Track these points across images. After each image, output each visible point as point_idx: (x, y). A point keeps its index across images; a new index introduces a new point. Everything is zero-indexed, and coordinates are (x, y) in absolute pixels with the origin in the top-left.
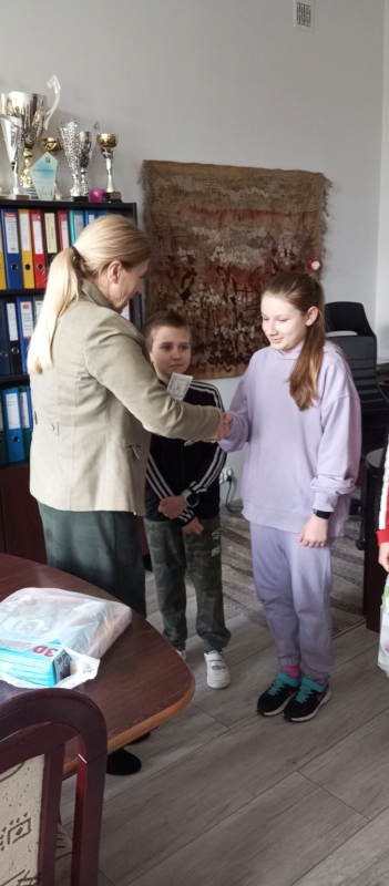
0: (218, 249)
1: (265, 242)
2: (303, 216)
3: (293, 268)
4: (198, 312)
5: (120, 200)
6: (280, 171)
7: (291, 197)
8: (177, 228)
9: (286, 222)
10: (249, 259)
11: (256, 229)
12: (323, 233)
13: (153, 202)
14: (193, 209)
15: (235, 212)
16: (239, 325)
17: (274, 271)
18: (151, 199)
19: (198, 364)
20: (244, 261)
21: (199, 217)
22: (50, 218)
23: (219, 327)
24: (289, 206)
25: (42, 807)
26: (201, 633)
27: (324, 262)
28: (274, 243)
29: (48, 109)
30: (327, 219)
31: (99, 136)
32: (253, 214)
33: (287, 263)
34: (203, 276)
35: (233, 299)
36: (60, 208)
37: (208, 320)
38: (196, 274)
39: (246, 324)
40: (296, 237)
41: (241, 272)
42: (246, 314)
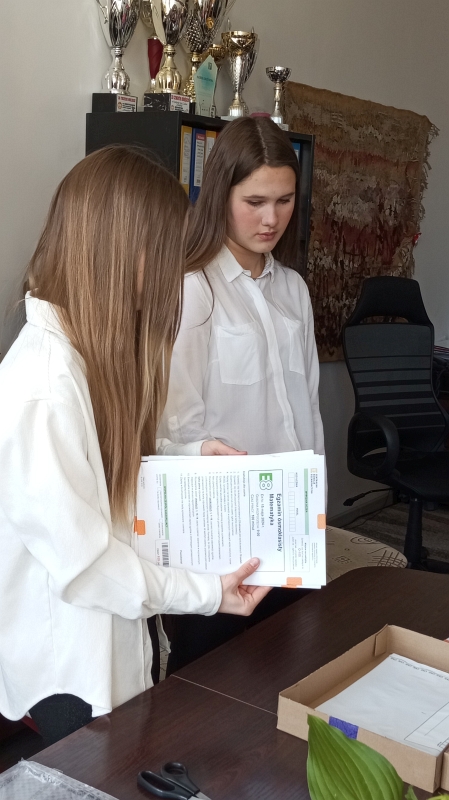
1: (374, 195)
2: (407, 167)
6: (393, 109)
9: (394, 172)
10: (359, 215)
11: (369, 178)
14: (319, 147)
15: (353, 155)
16: (345, 296)
17: (379, 232)
21: (323, 158)
23: (328, 297)
24: (398, 153)
28: (382, 197)
32: (368, 159)
33: (391, 223)
34: (319, 231)
35: (342, 263)
39: (350, 295)
40: (400, 192)
41: (351, 230)
42: (351, 283)
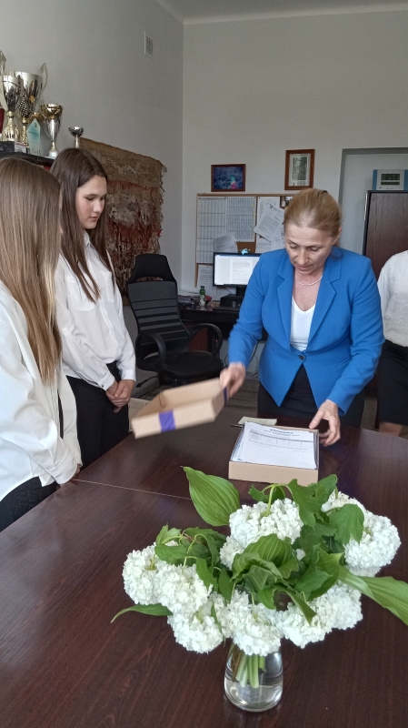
0: (113, 209)
1: (135, 207)
2: (152, 190)
3: (149, 227)
6: (140, 155)
7: (146, 175)
9: (144, 193)
10: (127, 218)
11: (131, 196)
12: (161, 203)
15: (121, 183)
17: (139, 229)
20: (126, 220)
24: (146, 182)
28: (139, 208)
30: (163, 194)
32: (129, 185)
33: (145, 224)
35: (121, 247)
39: (126, 267)
40: (149, 205)
41: (124, 227)
42: (126, 259)
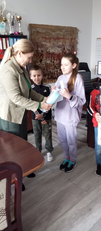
0: (49, 48)
1: (62, 46)
2: (72, 39)
4: (44, 65)
5: (23, 35)
6: (65, 27)
7: (68, 34)
8: (38, 42)
9: (67, 41)
10: (57, 51)
11: (59, 43)
12: (77, 44)
13: (32, 35)
14: (43, 37)
15: (54, 38)
16: (55, 69)
17: (64, 54)
18: (31, 34)
19: (44, 80)
21: (44, 40)
22: (4, 39)
23: (50, 69)
24: (68, 37)
25: (6, 191)
26: (46, 148)
27: (77, 52)
28: (64, 47)
29: (3, 9)
30: (78, 40)
31: (17, 17)
32: (58, 39)
33: (67, 52)
34: (45, 56)
35: (53, 62)
36: (6, 37)
37: (47, 68)
38: (43, 55)
40: (70, 45)
41: (55, 54)
